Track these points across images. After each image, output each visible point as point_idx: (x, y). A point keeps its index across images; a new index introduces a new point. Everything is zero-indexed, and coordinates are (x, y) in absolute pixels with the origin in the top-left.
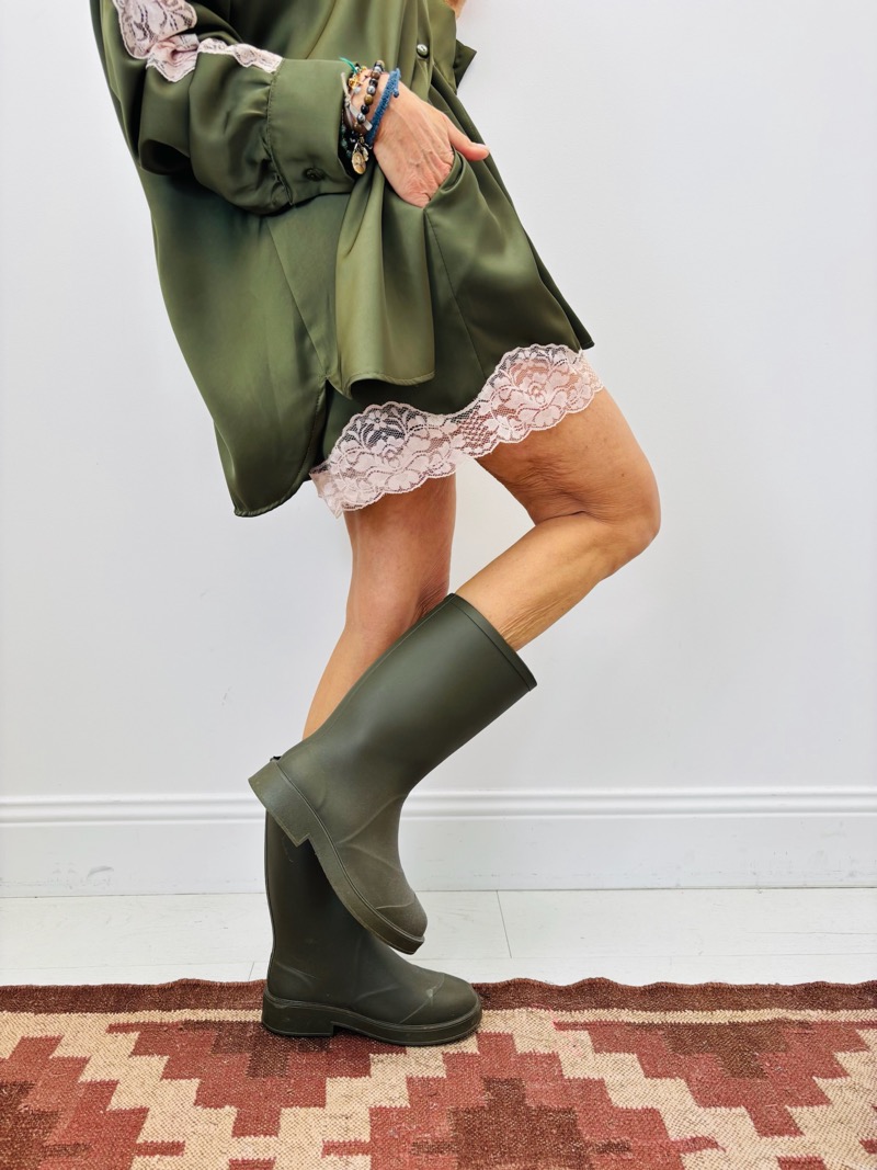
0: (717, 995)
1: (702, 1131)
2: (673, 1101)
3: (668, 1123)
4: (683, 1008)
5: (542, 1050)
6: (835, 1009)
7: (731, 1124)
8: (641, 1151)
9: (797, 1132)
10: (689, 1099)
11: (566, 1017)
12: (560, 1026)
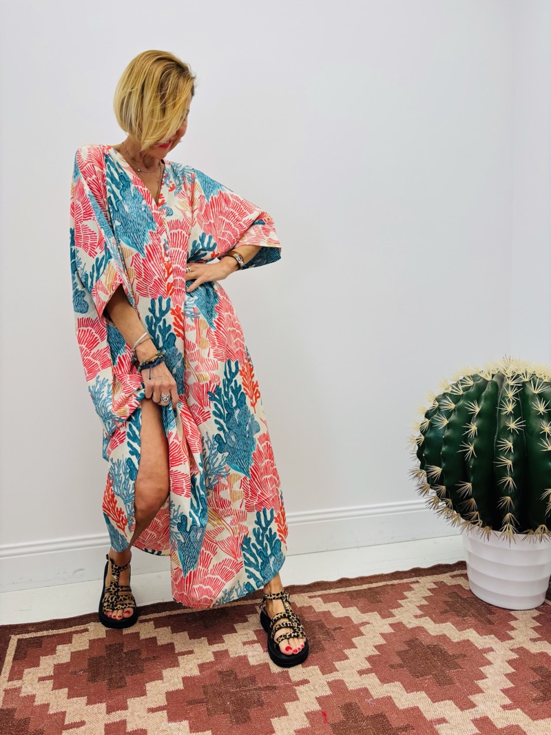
0: (362, 580)
1: (364, 620)
2: (354, 613)
3: (353, 620)
4: (352, 585)
5: (306, 605)
6: (402, 579)
7: (374, 617)
8: (346, 628)
9: (394, 616)
10: (359, 612)
11: (311, 594)
12: (310, 597)
